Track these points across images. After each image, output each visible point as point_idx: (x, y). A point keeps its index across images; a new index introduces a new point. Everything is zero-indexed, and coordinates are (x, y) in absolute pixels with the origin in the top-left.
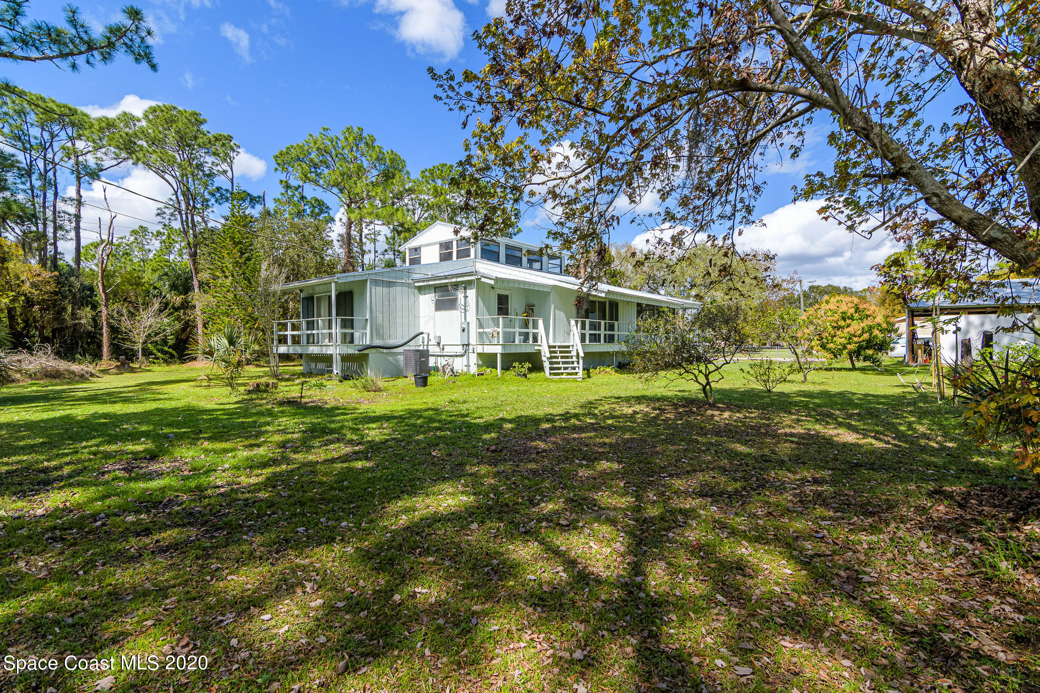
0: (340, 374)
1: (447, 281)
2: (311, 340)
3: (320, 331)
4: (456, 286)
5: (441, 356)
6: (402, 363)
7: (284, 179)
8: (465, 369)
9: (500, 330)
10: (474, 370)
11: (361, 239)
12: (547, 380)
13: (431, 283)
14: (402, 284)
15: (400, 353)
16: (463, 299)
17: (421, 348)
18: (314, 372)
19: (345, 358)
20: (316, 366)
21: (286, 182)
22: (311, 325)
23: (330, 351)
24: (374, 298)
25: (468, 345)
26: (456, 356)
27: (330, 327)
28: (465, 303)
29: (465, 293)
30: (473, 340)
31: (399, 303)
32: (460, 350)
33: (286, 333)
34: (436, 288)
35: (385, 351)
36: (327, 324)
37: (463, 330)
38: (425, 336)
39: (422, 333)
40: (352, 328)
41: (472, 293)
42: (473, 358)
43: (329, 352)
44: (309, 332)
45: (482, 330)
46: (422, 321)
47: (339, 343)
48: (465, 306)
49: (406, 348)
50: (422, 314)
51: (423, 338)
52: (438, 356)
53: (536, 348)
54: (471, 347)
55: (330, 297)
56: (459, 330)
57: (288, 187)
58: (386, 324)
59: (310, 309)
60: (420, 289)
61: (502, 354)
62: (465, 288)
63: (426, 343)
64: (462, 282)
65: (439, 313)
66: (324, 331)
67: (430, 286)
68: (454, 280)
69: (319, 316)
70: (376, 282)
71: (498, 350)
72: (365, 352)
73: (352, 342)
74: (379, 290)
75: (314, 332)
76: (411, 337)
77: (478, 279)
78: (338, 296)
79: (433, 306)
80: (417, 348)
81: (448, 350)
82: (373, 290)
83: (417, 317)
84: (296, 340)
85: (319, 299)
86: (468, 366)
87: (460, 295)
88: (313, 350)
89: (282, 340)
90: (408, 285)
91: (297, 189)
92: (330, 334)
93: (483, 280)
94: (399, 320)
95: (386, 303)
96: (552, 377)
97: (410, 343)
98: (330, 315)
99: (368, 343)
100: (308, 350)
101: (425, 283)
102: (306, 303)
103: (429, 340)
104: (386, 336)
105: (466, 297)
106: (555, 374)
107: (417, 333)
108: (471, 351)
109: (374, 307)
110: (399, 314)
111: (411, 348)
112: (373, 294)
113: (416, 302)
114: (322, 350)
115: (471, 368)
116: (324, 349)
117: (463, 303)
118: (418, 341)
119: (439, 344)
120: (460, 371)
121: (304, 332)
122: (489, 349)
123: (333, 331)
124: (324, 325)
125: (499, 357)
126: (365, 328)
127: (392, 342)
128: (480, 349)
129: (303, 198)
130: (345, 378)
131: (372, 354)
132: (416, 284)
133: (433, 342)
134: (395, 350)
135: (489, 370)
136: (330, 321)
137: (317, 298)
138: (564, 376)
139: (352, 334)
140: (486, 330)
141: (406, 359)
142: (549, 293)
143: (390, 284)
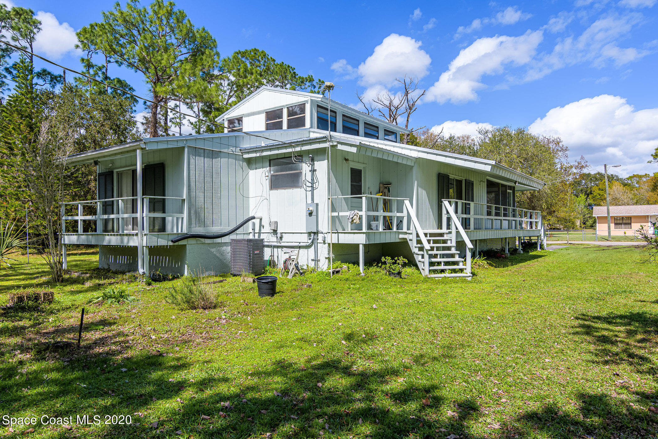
0: (147, 274)
1: (289, 150)
2: (110, 227)
3: (121, 216)
4: (300, 156)
5: (278, 247)
6: (229, 256)
7: (86, 58)
8: (312, 265)
9: (363, 213)
10: (324, 266)
11: (166, 123)
12: (426, 280)
13: (265, 154)
14: (228, 155)
15: (225, 244)
16: (309, 175)
17: (251, 237)
18: (113, 269)
19: (154, 251)
20: (115, 259)
21: (88, 60)
22: (108, 208)
23: (133, 242)
24: (192, 172)
25: (316, 233)
26: (300, 247)
27: (134, 210)
28: (313, 180)
29: (313, 165)
30: (324, 226)
31: (224, 180)
32: (304, 239)
33: (76, 218)
34: (272, 161)
35: (208, 241)
36: (130, 206)
37: (310, 214)
38: (257, 221)
39: (253, 218)
40: (164, 212)
41: (322, 166)
42: (324, 251)
43: (132, 244)
44: (106, 217)
45: (335, 214)
46: (252, 203)
47: (146, 231)
48: (312, 183)
49: (233, 236)
50: (252, 193)
51: (254, 224)
52: (275, 247)
53: (401, 236)
54: (320, 236)
55: (134, 172)
56: (304, 213)
57: (89, 66)
58: (208, 205)
59: (109, 188)
60: (250, 162)
61: (365, 246)
62: (313, 160)
63: (257, 230)
64: (308, 152)
65: (274, 192)
66: (126, 216)
67: (263, 158)
68: (298, 149)
69: (120, 195)
70: (196, 151)
71: (360, 239)
72: (181, 243)
73: (163, 229)
74: (200, 162)
75: (112, 216)
76: (239, 223)
77: (332, 146)
78: (146, 169)
79: (267, 184)
80: (246, 237)
81: (288, 239)
82: (192, 161)
83: (245, 197)
84: (88, 227)
85: (120, 174)
86: (316, 260)
87: (305, 168)
88: (112, 240)
89: (73, 227)
90: (234, 156)
91: (100, 69)
92: (134, 220)
93: (340, 147)
94: (224, 201)
95: (208, 179)
96: (433, 275)
97: (238, 231)
98: (134, 193)
99: (185, 231)
100: (103, 240)
101: (258, 155)
102: (103, 181)
103: (261, 226)
104: (208, 222)
105: (313, 171)
106: (435, 271)
107: (246, 218)
108: (320, 240)
109: (193, 184)
110: (224, 193)
111: (240, 237)
112: (192, 167)
113: (245, 178)
114: (122, 241)
115: (320, 264)
116: (126, 239)
117: (309, 178)
118: (248, 228)
119: (275, 232)
120: (305, 267)
121: (100, 217)
122: (346, 239)
123: (138, 215)
124: (126, 208)
125: (361, 248)
126: (182, 212)
127: (215, 229)
128: (333, 239)
129: (106, 78)
130: (156, 279)
131: (191, 246)
132: (246, 156)
133: (267, 229)
134: (219, 240)
135: (345, 266)
136: (134, 202)
137: (118, 173)
138: (447, 275)
139: (164, 219)
140: (341, 214)
141: (234, 252)
142: (412, 167)
143: (213, 155)
